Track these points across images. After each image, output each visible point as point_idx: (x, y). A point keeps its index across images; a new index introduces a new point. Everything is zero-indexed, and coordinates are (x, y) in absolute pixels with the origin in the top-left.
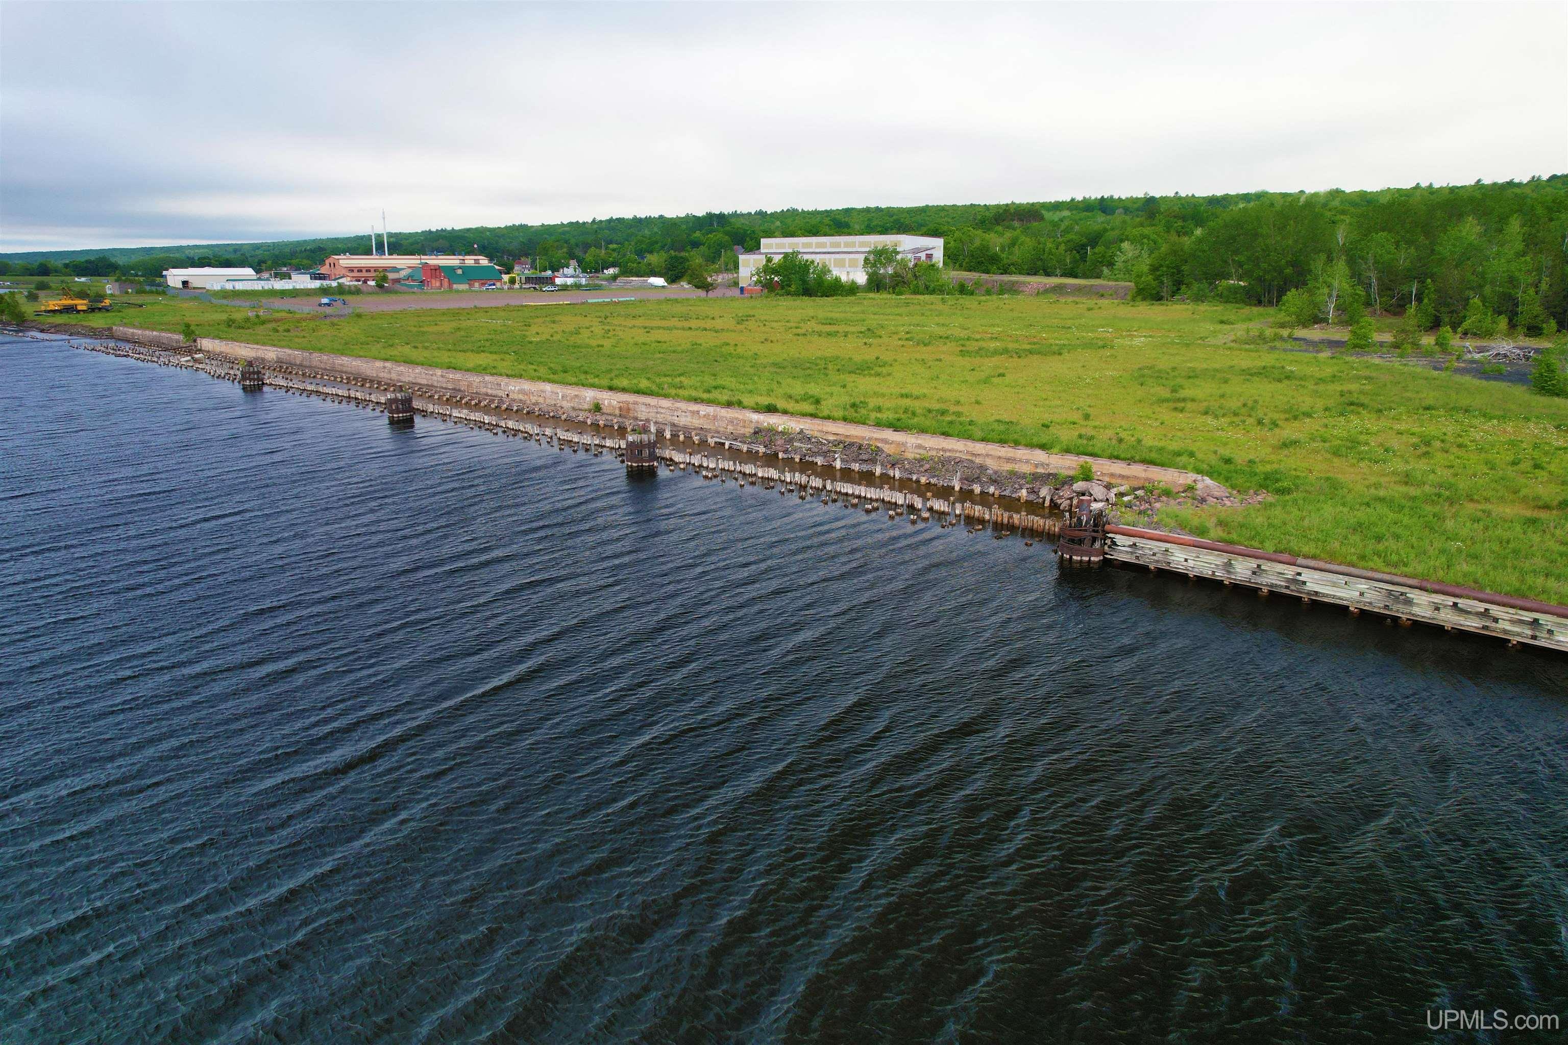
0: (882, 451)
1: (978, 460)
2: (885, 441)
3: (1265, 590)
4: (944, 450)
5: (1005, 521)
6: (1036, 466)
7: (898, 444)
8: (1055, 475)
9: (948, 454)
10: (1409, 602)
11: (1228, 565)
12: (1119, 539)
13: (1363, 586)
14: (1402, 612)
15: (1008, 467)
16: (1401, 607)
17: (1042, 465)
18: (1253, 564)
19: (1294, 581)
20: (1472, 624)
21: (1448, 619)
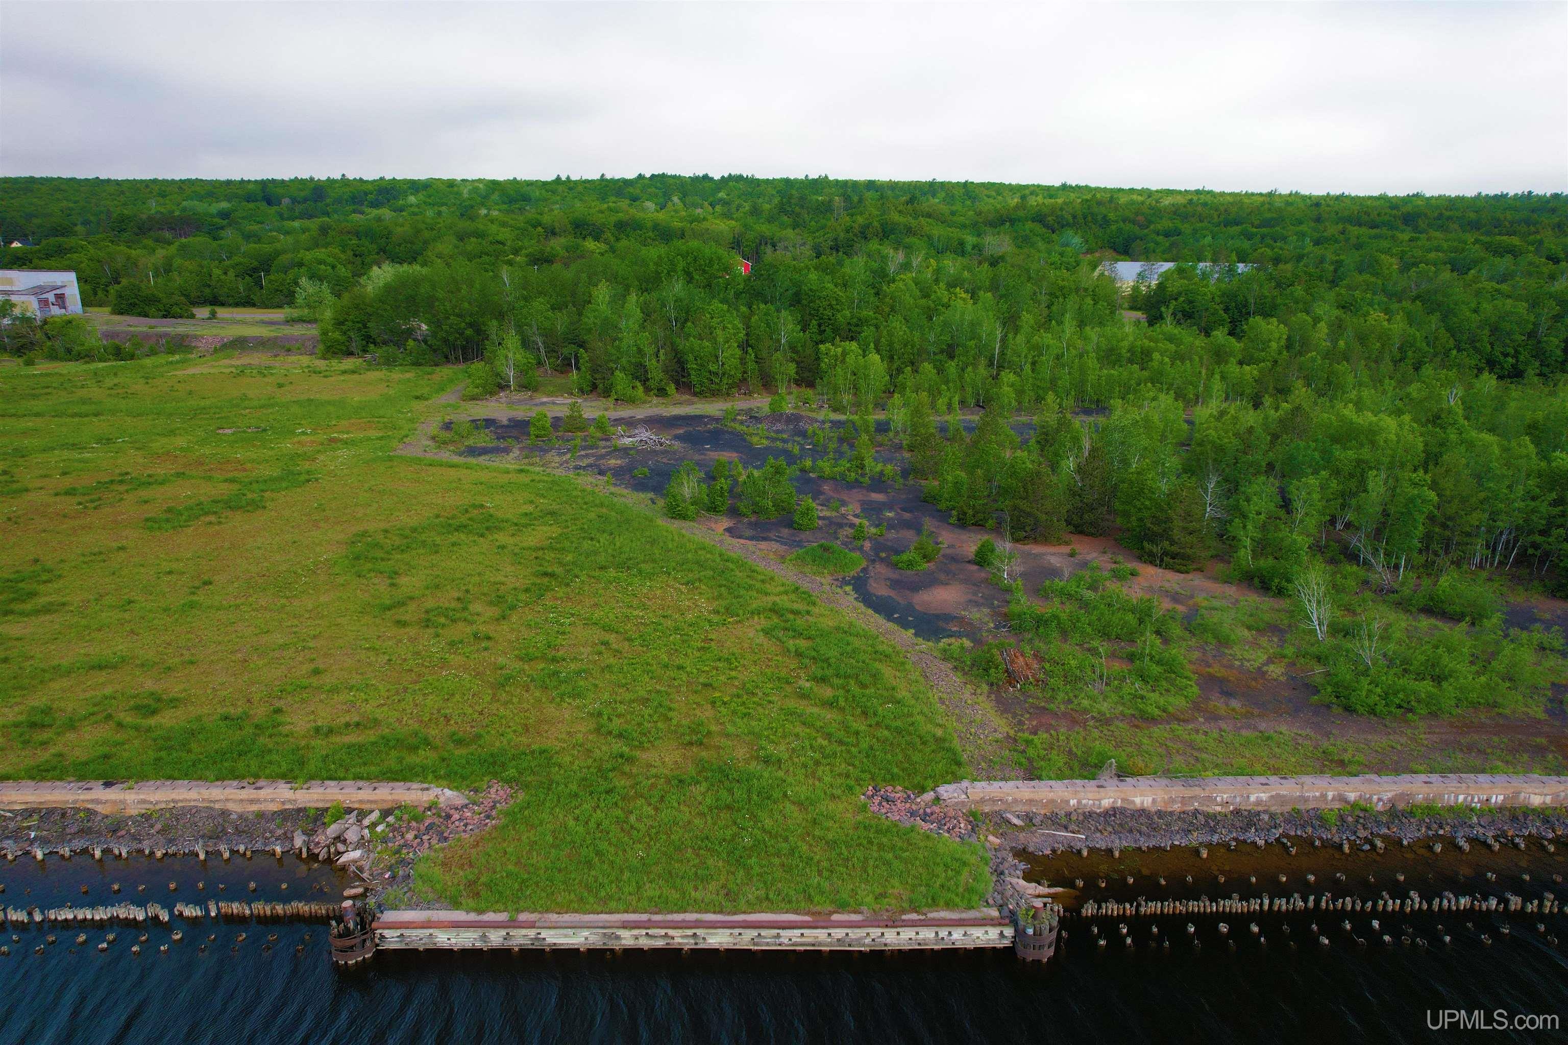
0: (95, 813)
2: (97, 802)
3: (516, 949)
4: (173, 801)
7: (115, 802)
9: (180, 804)
10: (618, 938)
11: (484, 937)
12: (387, 933)
13: (586, 933)
14: (616, 945)
15: (255, 808)
16: (614, 942)
17: (290, 801)
18: (503, 932)
19: (537, 939)
20: (660, 943)
21: (645, 943)
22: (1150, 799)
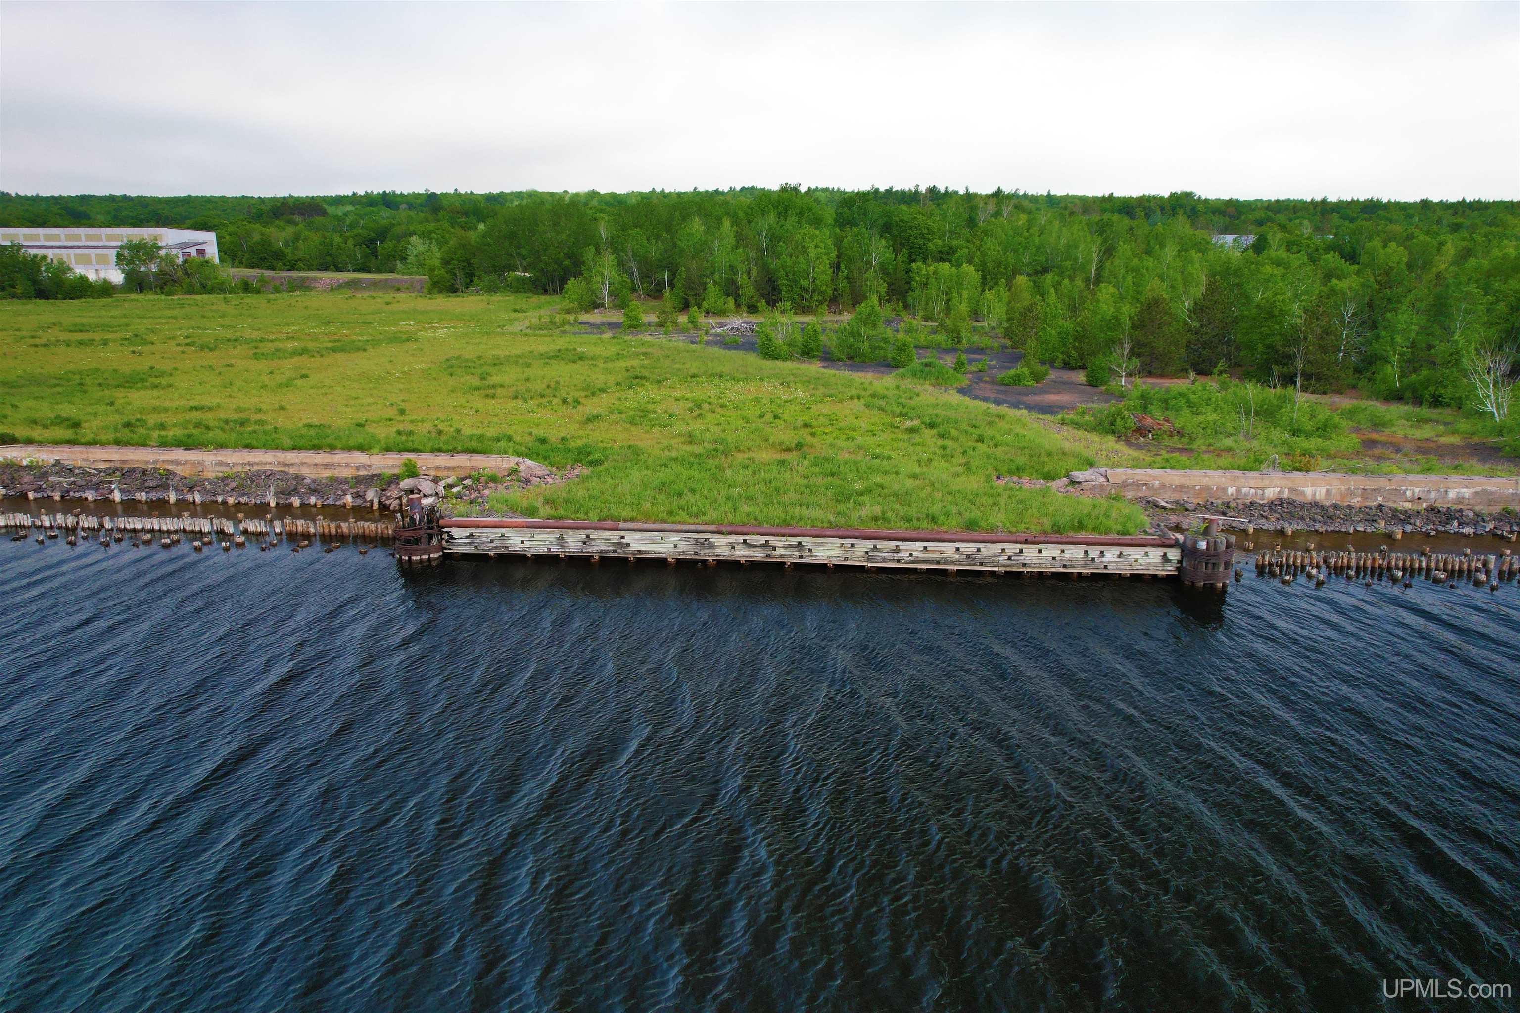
0: (175, 474)
1: (292, 471)
2: (177, 463)
3: (596, 556)
4: (249, 464)
5: (333, 531)
6: (358, 469)
7: (193, 464)
8: (379, 476)
9: (256, 468)
10: (712, 546)
11: (561, 539)
12: (455, 531)
13: (675, 538)
14: (708, 555)
15: (327, 473)
16: (706, 551)
17: (364, 467)
18: (582, 535)
19: (620, 544)
20: (758, 555)
21: (742, 554)
22: (1324, 490)
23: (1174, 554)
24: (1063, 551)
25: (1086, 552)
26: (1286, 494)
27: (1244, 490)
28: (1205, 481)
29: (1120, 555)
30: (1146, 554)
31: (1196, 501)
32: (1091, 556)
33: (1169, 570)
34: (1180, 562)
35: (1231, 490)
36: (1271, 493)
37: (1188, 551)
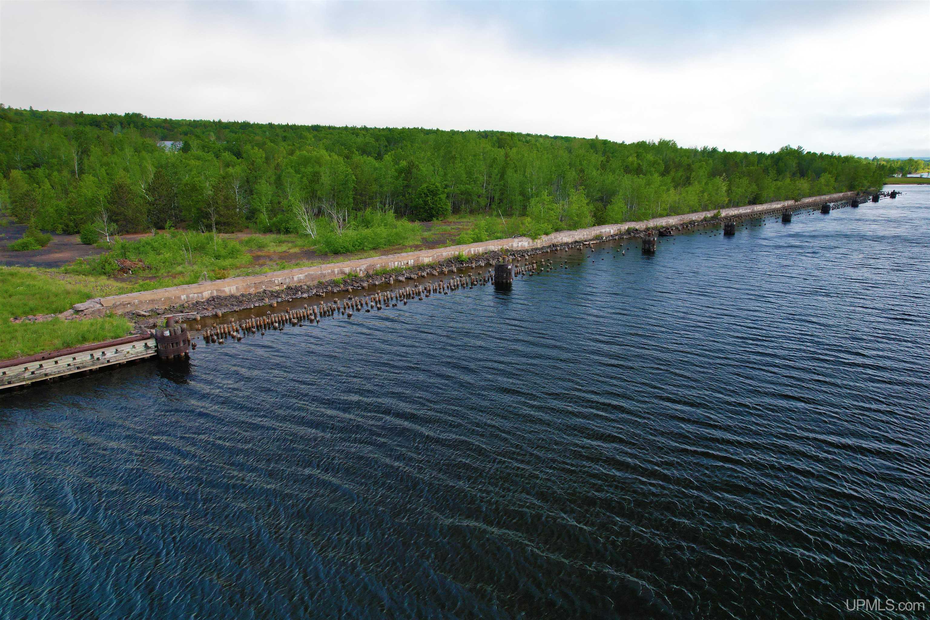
22: (235, 287)
23: (152, 343)
24: (74, 359)
25: (92, 355)
26: (215, 294)
27: (191, 296)
28: (167, 295)
29: (117, 351)
30: (134, 347)
31: (163, 307)
32: (96, 357)
33: (151, 353)
34: (156, 347)
35: (183, 297)
36: (207, 295)
37: (160, 339)
